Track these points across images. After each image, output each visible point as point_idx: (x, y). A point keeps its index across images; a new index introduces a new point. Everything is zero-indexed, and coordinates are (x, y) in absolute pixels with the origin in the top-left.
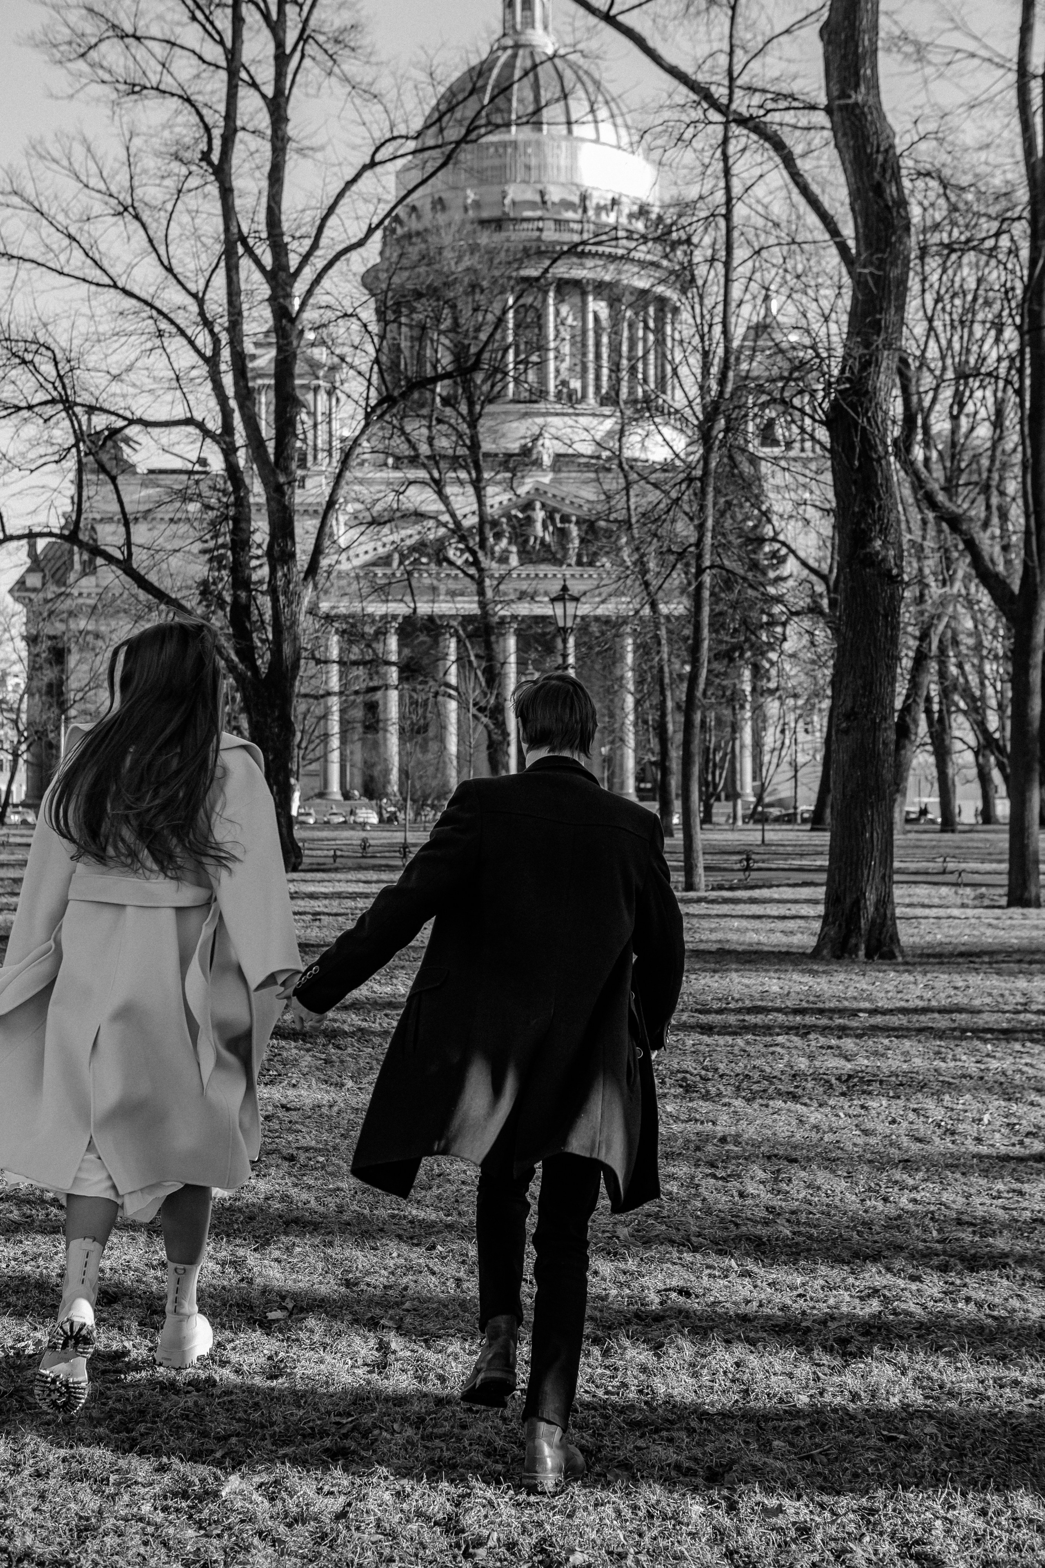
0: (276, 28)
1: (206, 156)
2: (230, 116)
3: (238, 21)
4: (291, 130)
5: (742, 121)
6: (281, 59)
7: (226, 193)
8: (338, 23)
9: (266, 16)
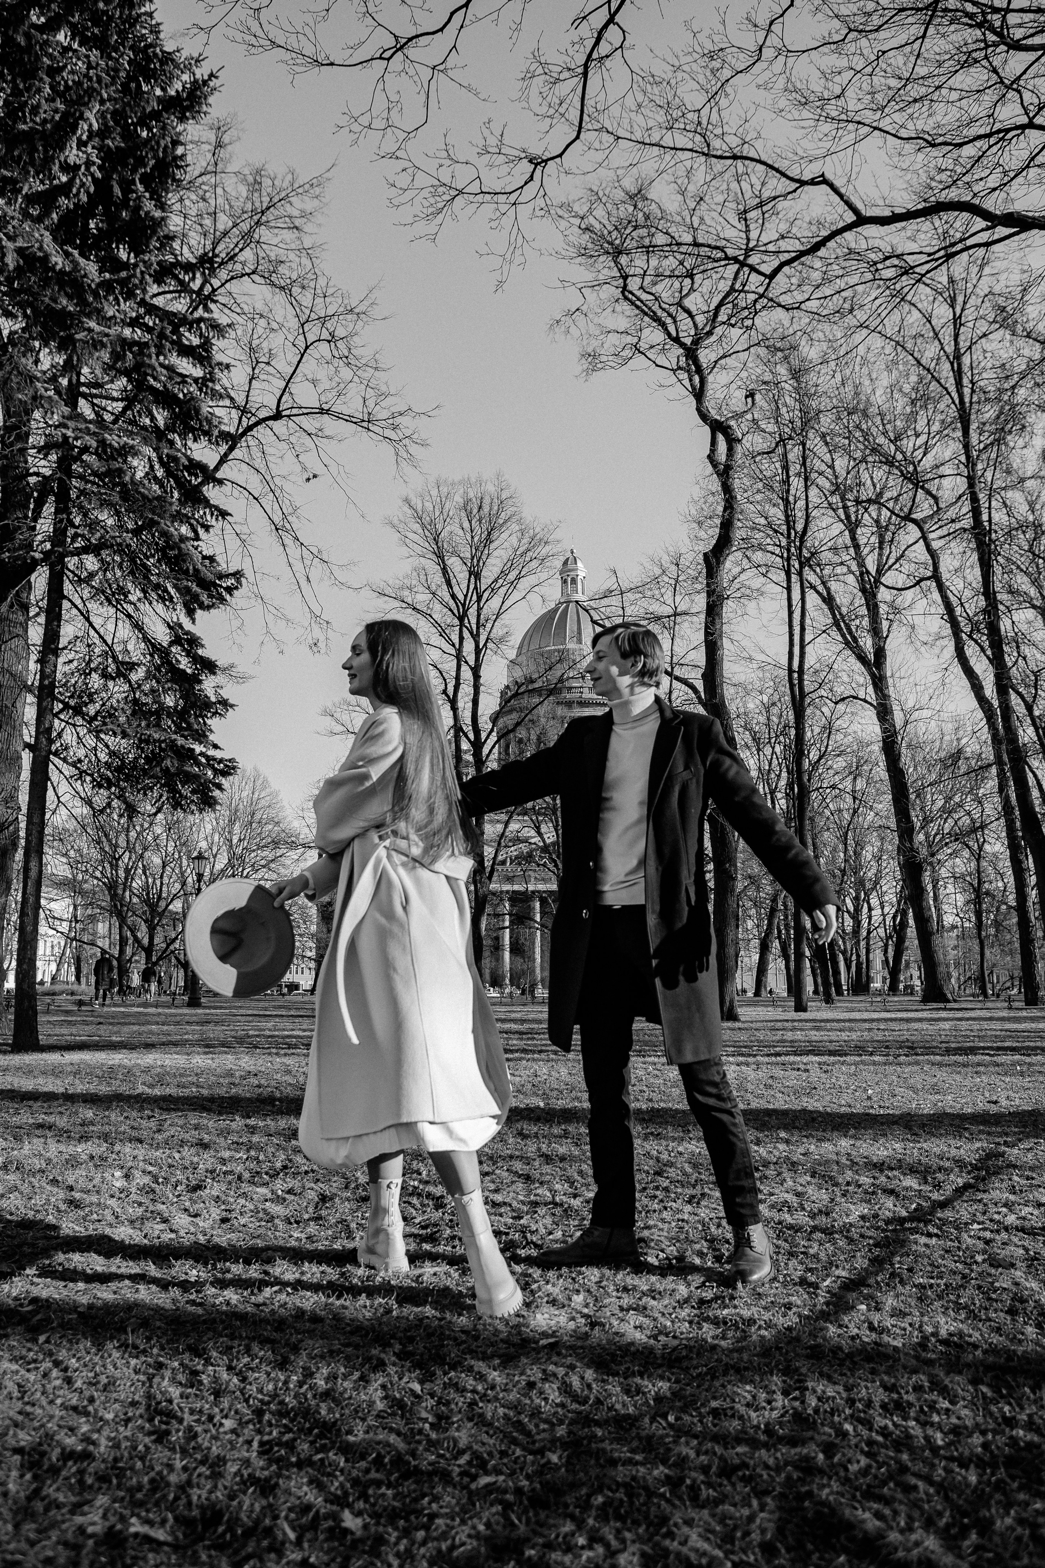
0: (476, 637)
1: (445, 692)
2: (458, 678)
3: (461, 638)
4: (482, 681)
5: (677, 679)
6: (478, 651)
7: (454, 709)
8: (500, 633)
9: (471, 633)
